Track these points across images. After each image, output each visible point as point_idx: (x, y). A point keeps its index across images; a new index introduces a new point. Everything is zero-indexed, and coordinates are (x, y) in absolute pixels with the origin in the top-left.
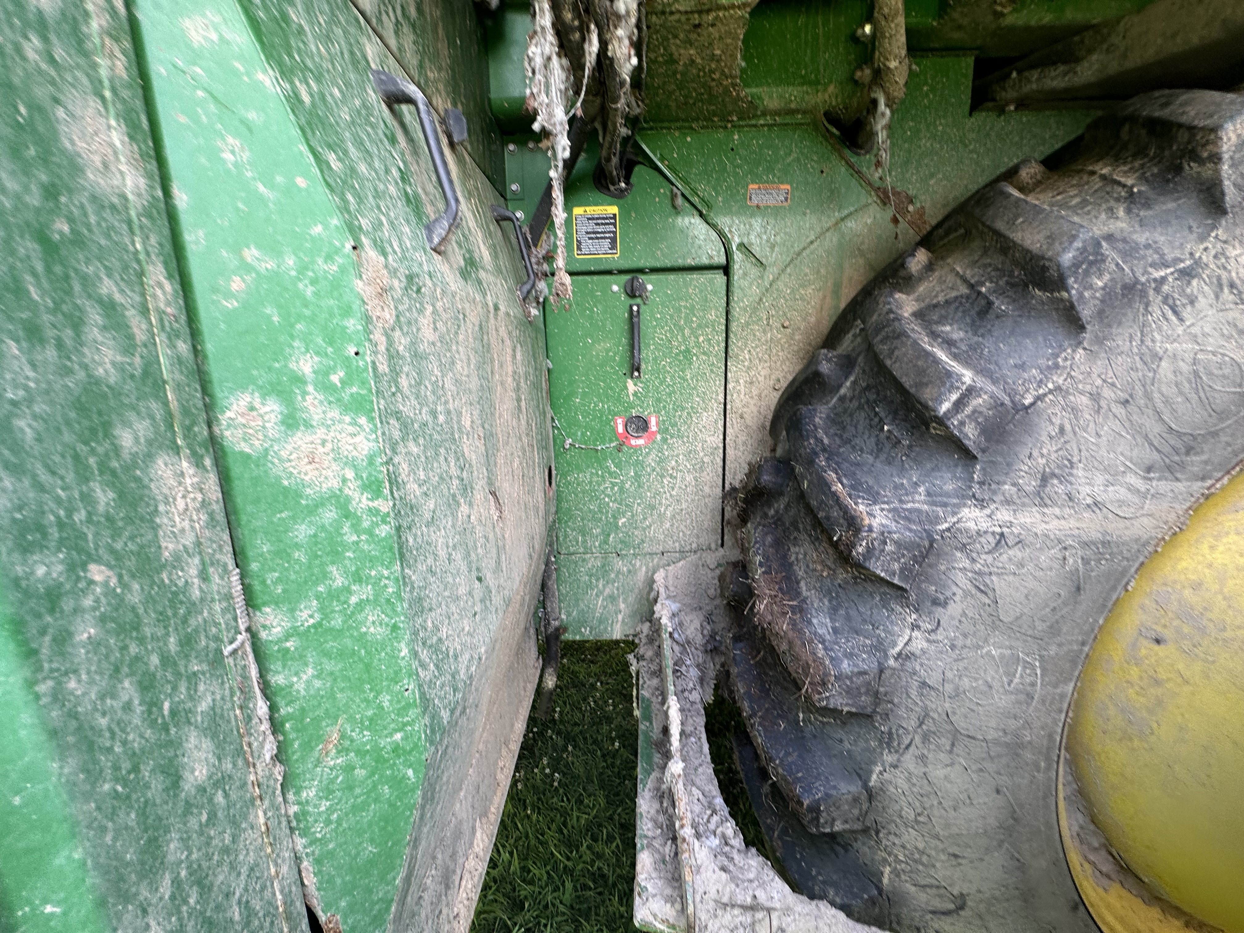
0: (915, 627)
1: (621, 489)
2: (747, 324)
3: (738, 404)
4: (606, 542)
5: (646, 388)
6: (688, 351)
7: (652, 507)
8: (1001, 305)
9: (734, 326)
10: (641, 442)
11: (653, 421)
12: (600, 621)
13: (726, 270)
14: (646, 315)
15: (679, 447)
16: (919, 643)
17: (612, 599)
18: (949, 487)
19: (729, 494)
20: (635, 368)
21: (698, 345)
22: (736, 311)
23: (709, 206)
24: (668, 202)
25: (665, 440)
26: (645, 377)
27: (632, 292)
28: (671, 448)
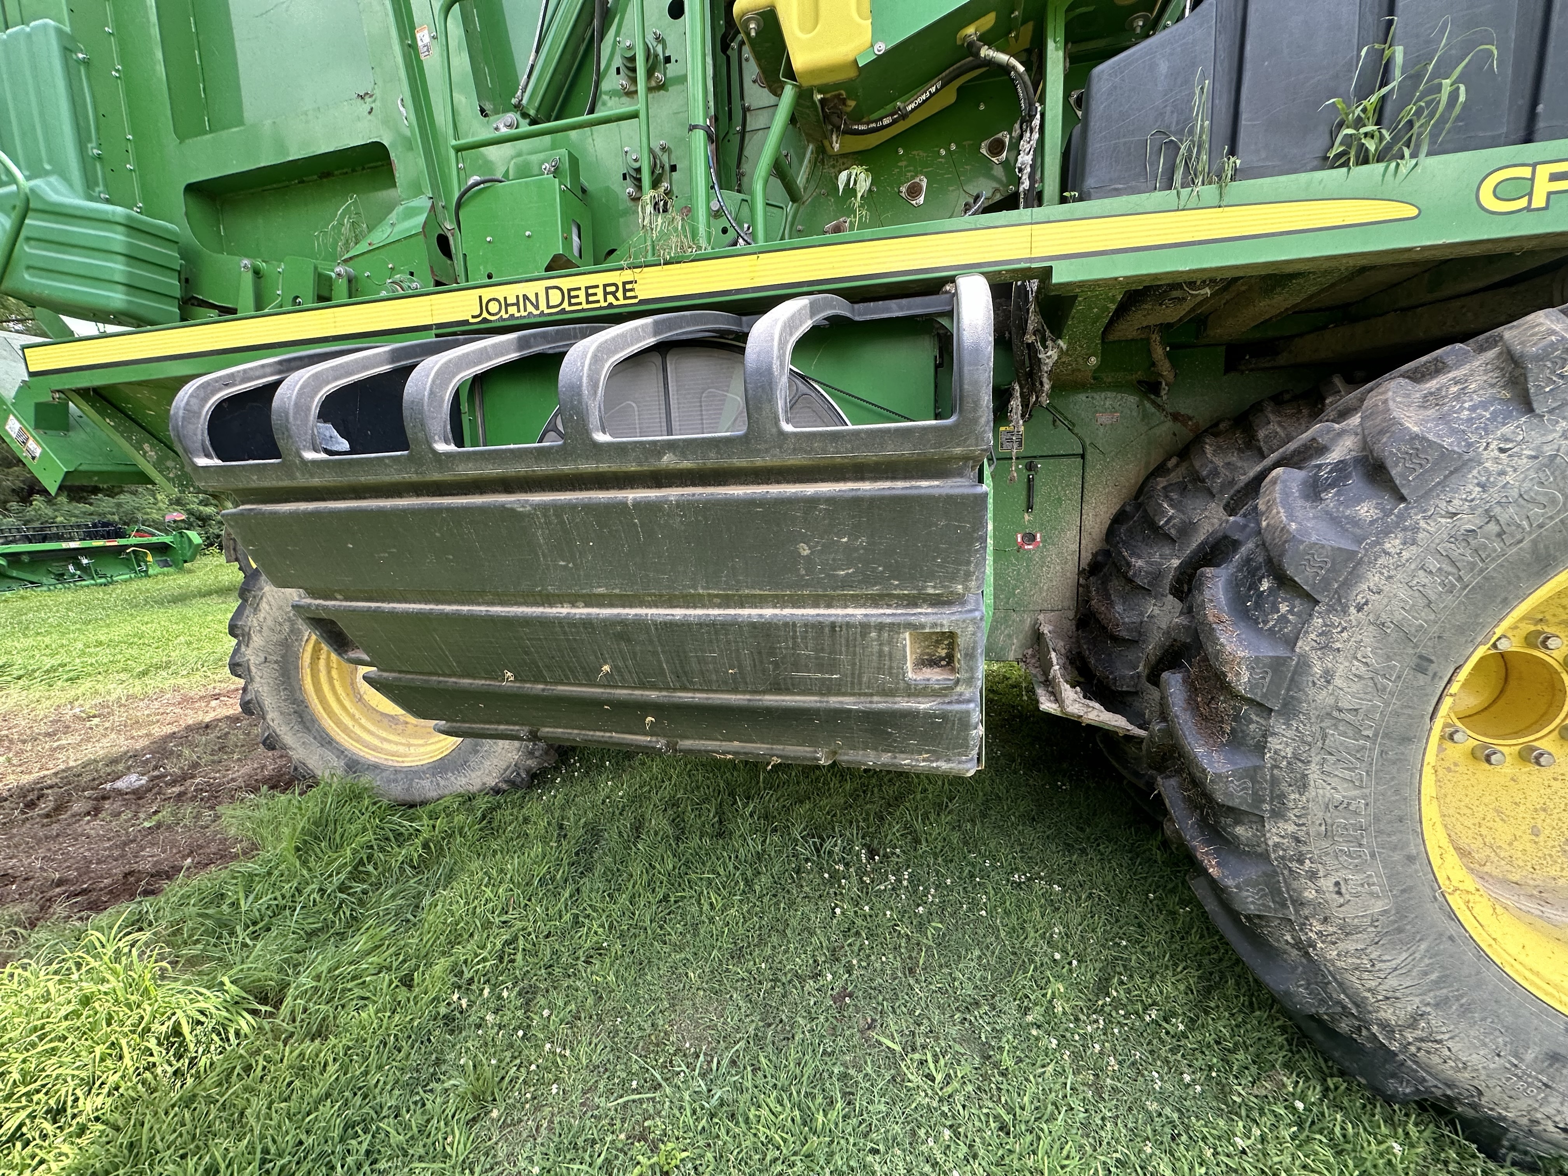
0: (1155, 605)
1: (1018, 574)
2: (1094, 484)
3: (1088, 527)
4: (1007, 603)
5: (1035, 518)
6: (1059, 498)
7: (1036, 584)
8: (1190, 487)
9: (1086, 485)
10: (1031, 547)
11: (1038, 535)
12: (1001, 649)
13: (1083, 456)
14: (1036, 481)
15: (1053, 550)
16: (1157, 611)
17: (1010, 636)
18: (1168, 552)
19: (1081, 573)
20: (1030, 507)
21: (1065, 495)
22: (1088, 477)
23: (1074, 425)
24: (1051, 422)
25: (1044, 546)
26: (1035, 512)
27: (1030, 467)
28: (1048, 550)
